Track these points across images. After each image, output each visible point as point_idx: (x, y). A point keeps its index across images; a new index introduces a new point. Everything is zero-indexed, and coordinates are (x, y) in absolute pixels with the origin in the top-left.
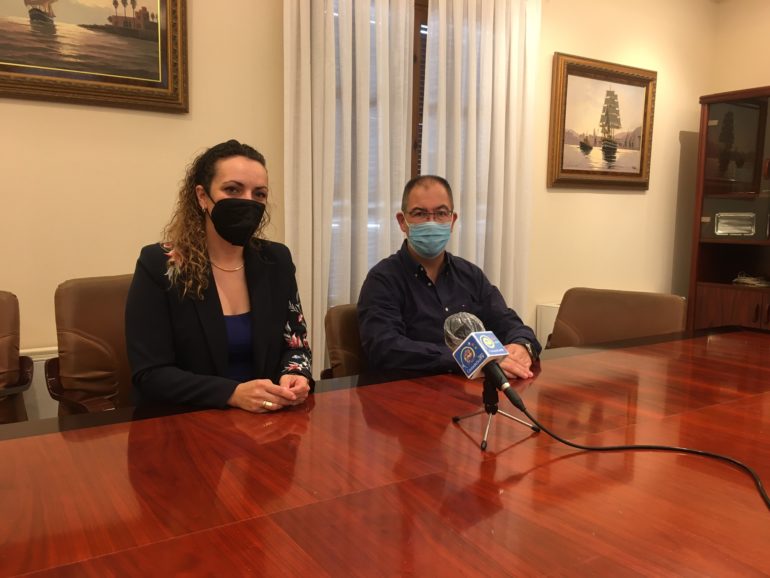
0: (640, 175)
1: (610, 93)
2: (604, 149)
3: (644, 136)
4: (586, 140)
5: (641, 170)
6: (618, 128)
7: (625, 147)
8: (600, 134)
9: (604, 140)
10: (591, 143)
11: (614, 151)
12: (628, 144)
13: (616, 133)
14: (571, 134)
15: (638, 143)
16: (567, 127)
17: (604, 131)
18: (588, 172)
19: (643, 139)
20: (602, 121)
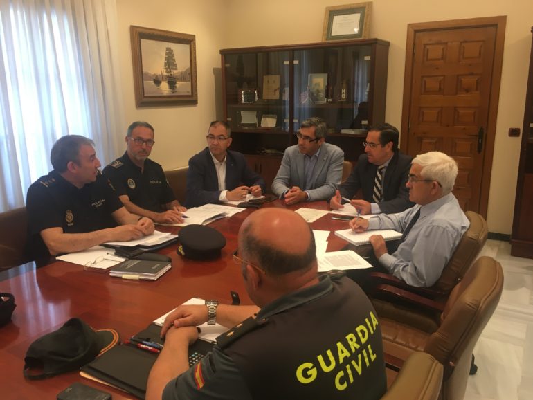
0: (192, 96)
1: (168, 49)
2: (169, 83)
3: (192, 73)
4: (157, 77)
5: (192, 92)
6: (176, 69)
7: (181, 81)
8: (165, 74)
9: (168, 77)
10: (160, 79)
11: (175, 83)
12: (183, 78)
13: (174, 72)
14: (147, 74)
15: (188, 77)
16: (144, 70)
17: (167, 72)
18: (160, 97)
19: (191, 75)
20: (165, 66)
